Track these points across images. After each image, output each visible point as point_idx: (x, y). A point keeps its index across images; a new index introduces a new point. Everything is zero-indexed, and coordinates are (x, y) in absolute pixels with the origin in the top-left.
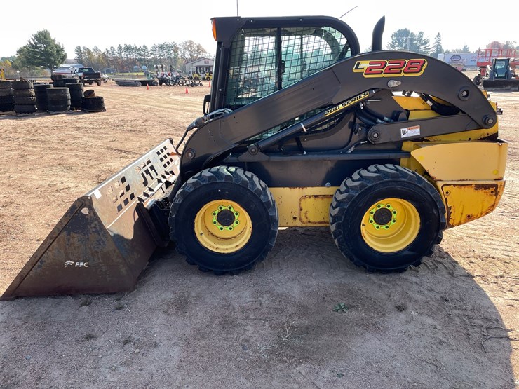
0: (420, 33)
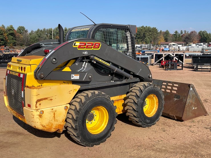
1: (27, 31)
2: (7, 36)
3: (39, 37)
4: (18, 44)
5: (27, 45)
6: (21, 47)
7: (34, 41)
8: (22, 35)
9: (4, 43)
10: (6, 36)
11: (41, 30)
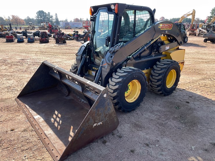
0: (49, 13)
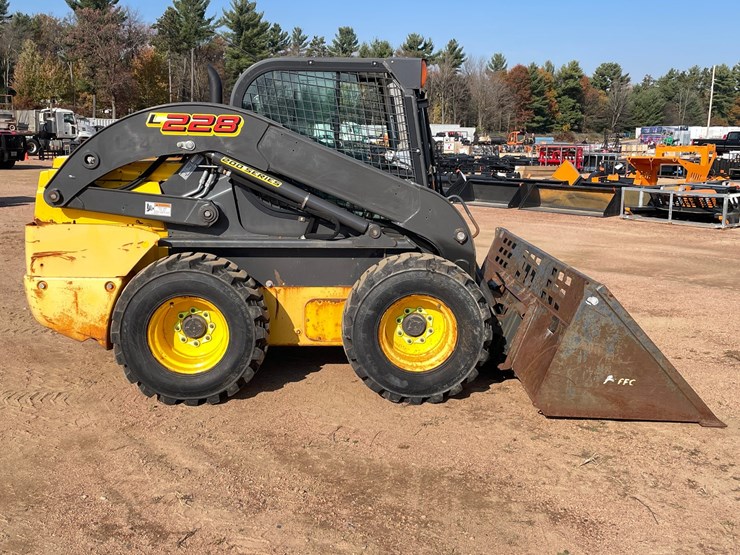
1: (628, 80)
2: (556, 98)
3: (670, 99)
4: (588, 127)
5: (619, 127)
6: (599, 135)
7: (647, 114)
8: (607, 95)
9: (545, 122)
10: (553, 99)
11: (681, 72)
